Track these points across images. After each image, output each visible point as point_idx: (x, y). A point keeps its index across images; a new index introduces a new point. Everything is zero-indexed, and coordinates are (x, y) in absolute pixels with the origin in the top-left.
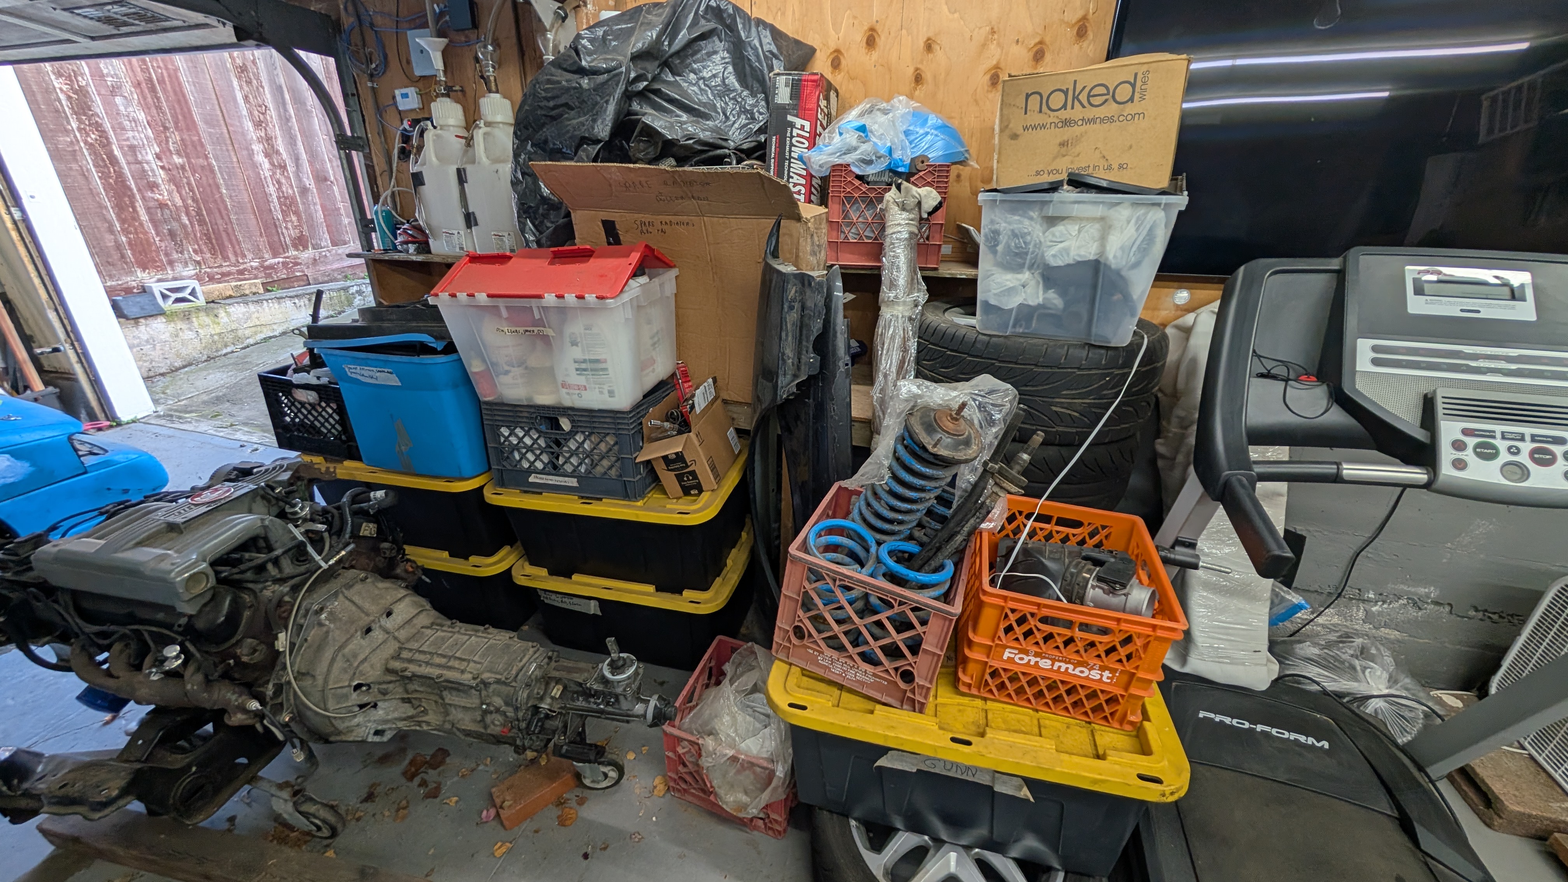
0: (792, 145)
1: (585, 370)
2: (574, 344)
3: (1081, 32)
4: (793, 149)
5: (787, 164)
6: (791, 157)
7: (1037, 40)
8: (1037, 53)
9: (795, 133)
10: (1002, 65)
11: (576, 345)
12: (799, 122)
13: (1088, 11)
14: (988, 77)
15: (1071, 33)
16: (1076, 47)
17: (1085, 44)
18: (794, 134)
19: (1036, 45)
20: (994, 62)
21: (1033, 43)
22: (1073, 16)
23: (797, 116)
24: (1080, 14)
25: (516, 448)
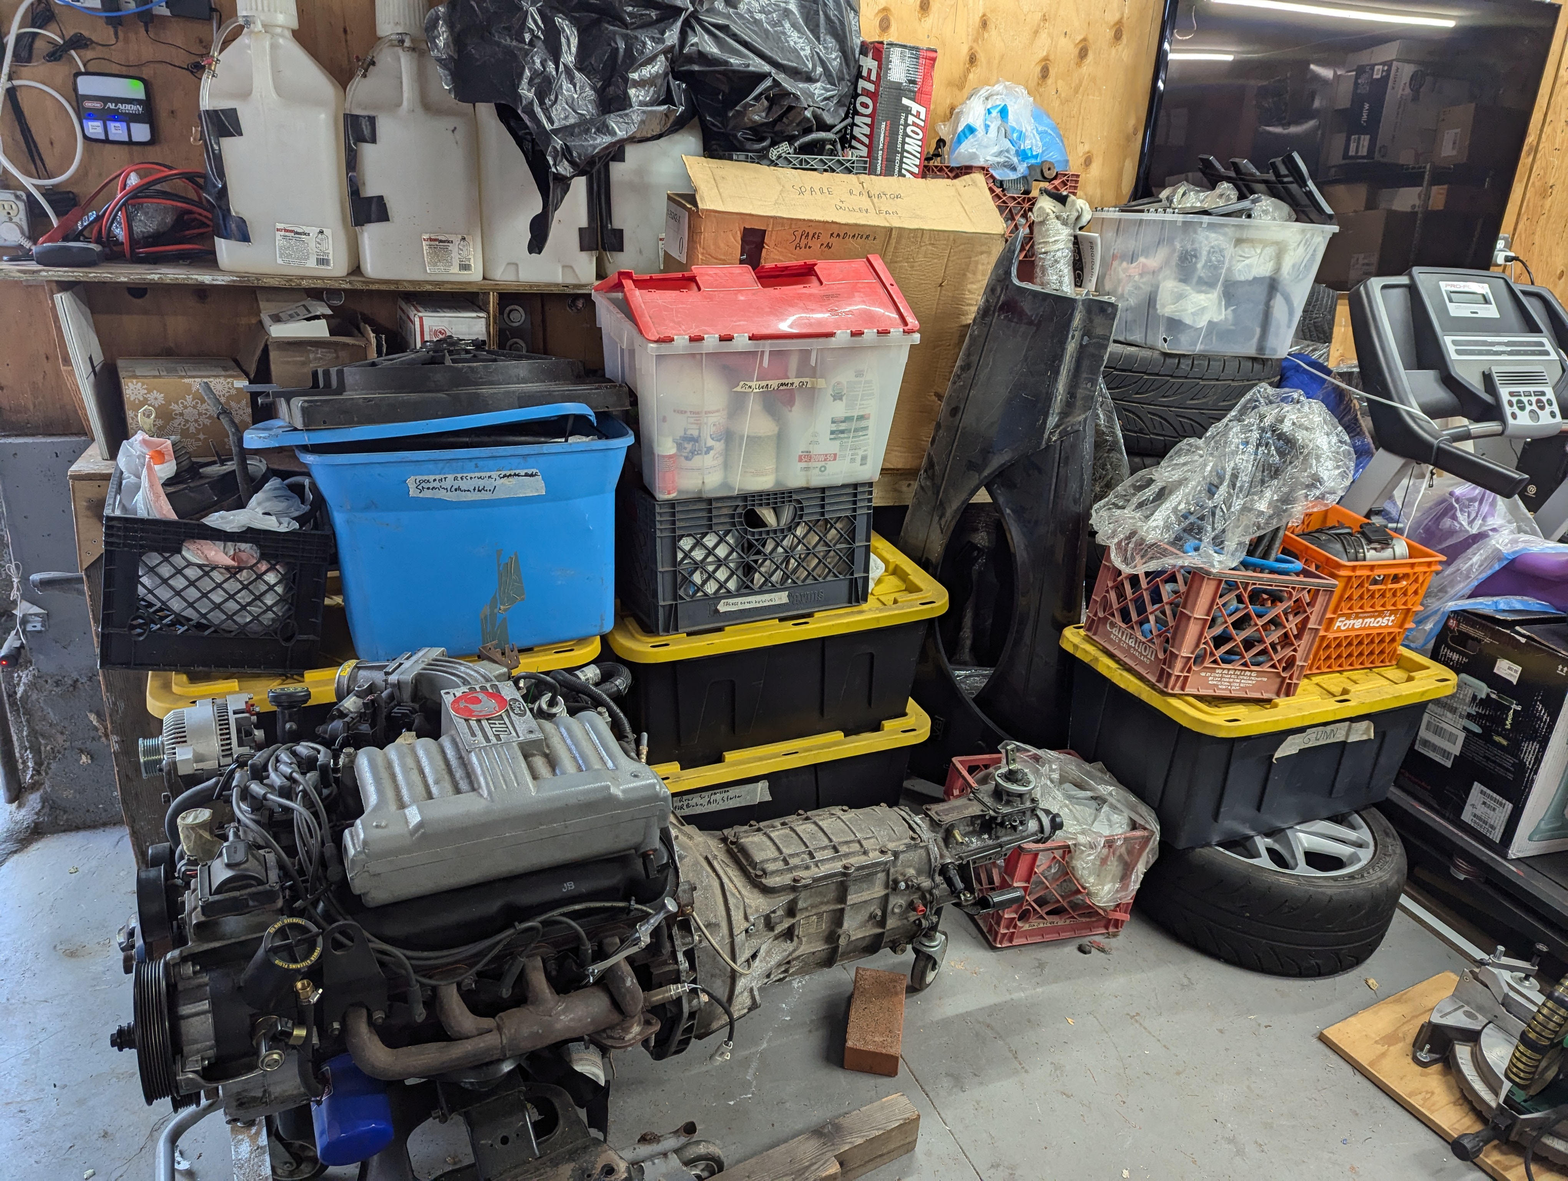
0: (906, 135)
1: (842, 432)
2: (838, 397)
3: (1118, 36)
4: (907, 140)
5: (898, 158)
6: (904, 150)
7: (1081, 37)
8: (1081, 49)
9: (911, 119)
10: (1052, 57)
11: (841, 399)
12: (915, 107)
13: (1122, 14)
14: (1039, 69)
15: (1110, 34)
16: (1114, 51)
17: (1120, 48)
18: (910, 122)
19: (1081, 41)
20: (1045, 54)
21: (1079, 38)
22: (1112, 17)
23: (914, 100)
24: (1117, 17)
25: (697, 566)
